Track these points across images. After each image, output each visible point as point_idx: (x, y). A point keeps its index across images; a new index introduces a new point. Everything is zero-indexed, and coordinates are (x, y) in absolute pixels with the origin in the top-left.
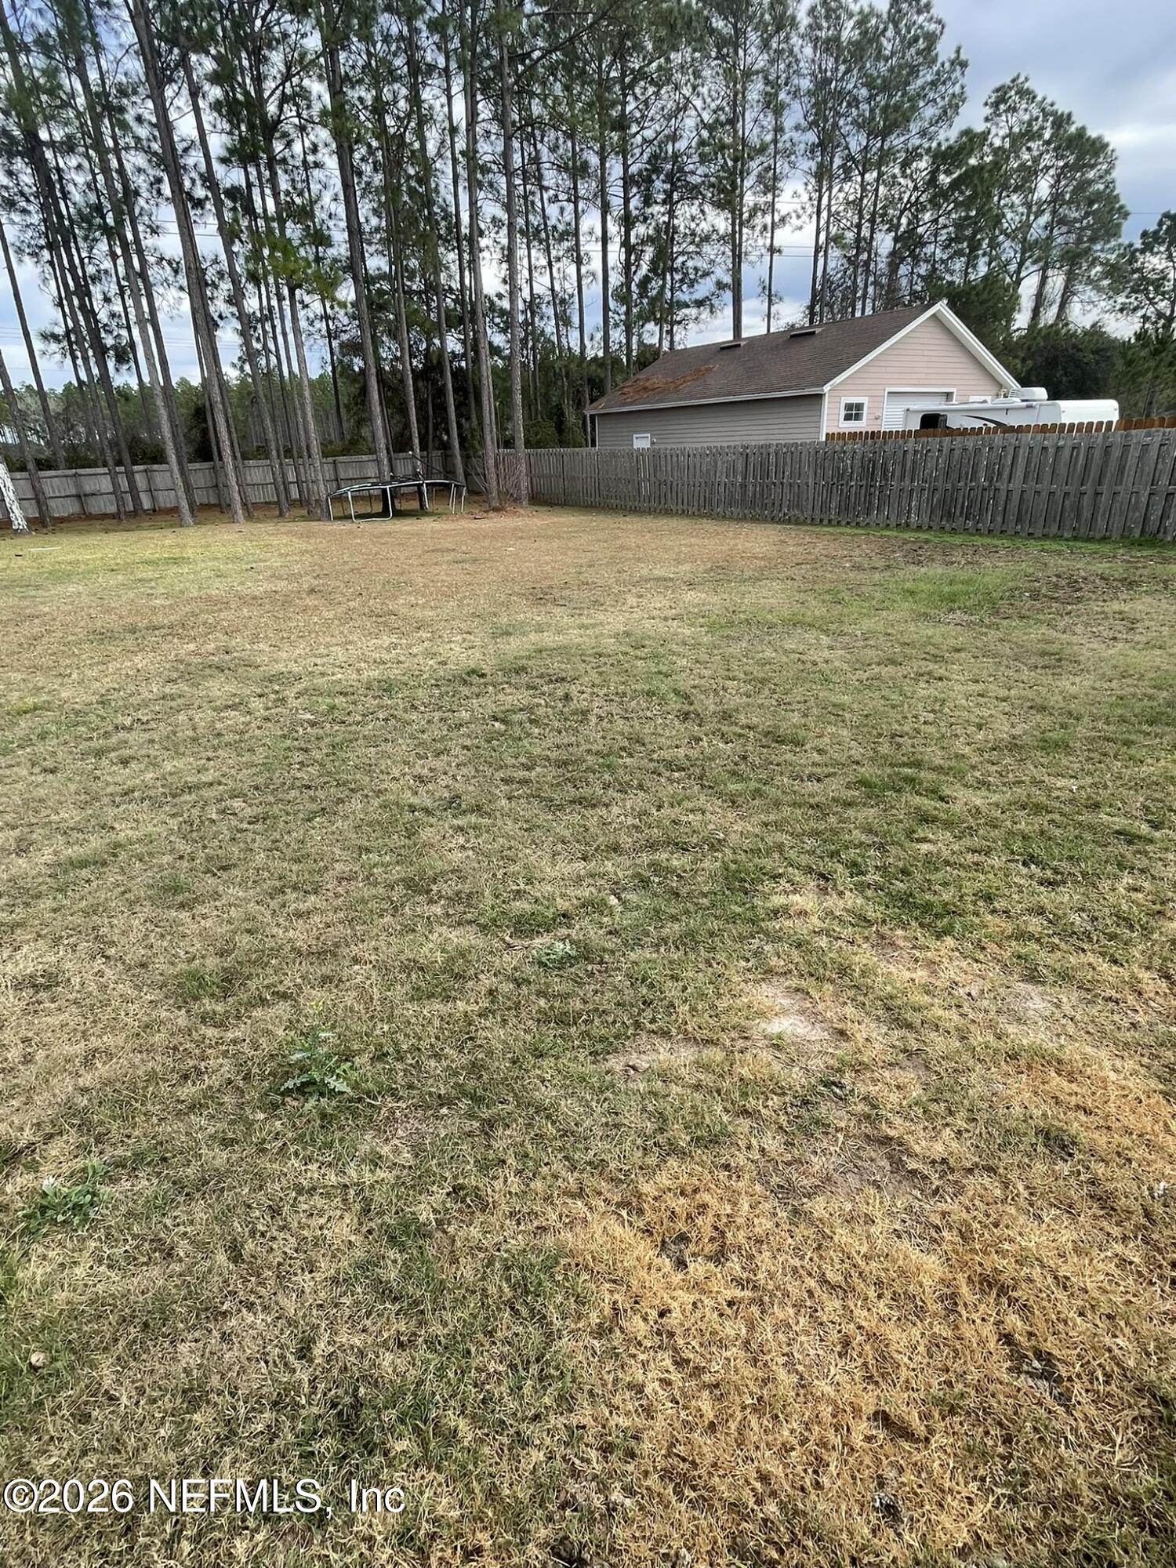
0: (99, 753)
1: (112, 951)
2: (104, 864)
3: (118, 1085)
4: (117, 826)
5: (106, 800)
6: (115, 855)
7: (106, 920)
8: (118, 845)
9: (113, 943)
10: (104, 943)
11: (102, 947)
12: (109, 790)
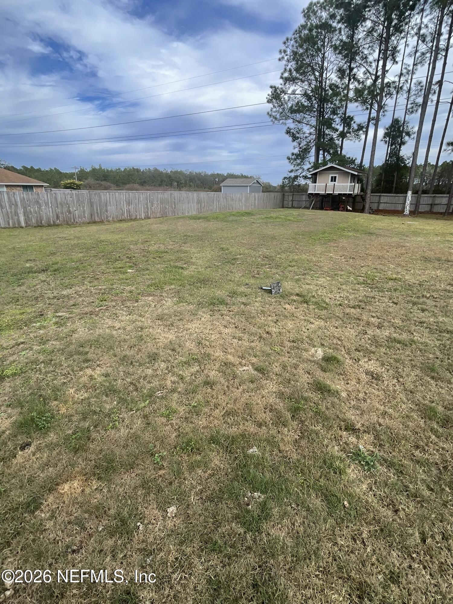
0: (414, 304)
1: (401, 380)
2: (406, 345)
3: (392, 431)
4: (415, 334)
5: (413, 322)
6: (411, 344)
7: (402, 367)
8: (413, 341)
9: (402, 377)
10: (399, 375)
11: (398, 376)
12: (415, 319)
